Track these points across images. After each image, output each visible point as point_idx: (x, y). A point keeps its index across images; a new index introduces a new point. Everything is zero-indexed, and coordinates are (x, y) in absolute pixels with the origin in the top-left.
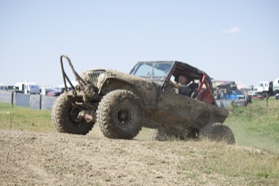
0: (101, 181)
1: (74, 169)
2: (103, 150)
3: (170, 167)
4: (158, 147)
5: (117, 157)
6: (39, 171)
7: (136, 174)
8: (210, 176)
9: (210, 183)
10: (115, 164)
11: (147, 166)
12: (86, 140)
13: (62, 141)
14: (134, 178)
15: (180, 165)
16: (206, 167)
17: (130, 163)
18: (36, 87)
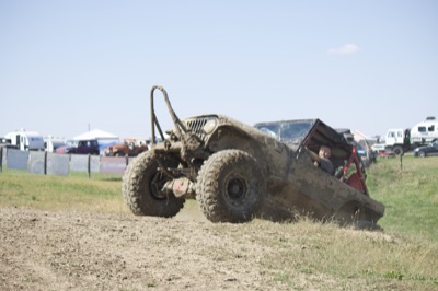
0: (140, 286)
1: (97, 267)
2: (144, 237)
3: (248, 263)
4: (230, 233)
5: (166, 249)
6: (44, 271)
7: (196, 275)
8: (312, 277)
9: (311, 288)
10: (162, 259)
11: (212, 262)
12: (117, 222)
13: (79, 224)
14: (192, 281)
15: (264, 260)
16: (306, 263)
17: (185, 258)
18: (38, 139)
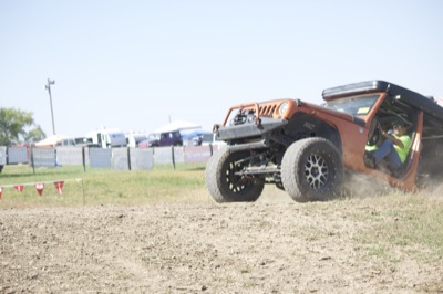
0: (234, 274)
1: (190, 258)
2: (233, 224)
3: (341, 240)
4: (320, 211)
5: (257, 233)
6: (134, 266)
7: (290, 257)
8: (407, 248)
9: (408, 260)
10: (253, 244)
11: (305, 242)
12: (205, 211)
13: (167, 216)
14: (287, 264)
15: (357, 236)
16: (400, 235)
17: (277, 240)
18: (120, 135)
